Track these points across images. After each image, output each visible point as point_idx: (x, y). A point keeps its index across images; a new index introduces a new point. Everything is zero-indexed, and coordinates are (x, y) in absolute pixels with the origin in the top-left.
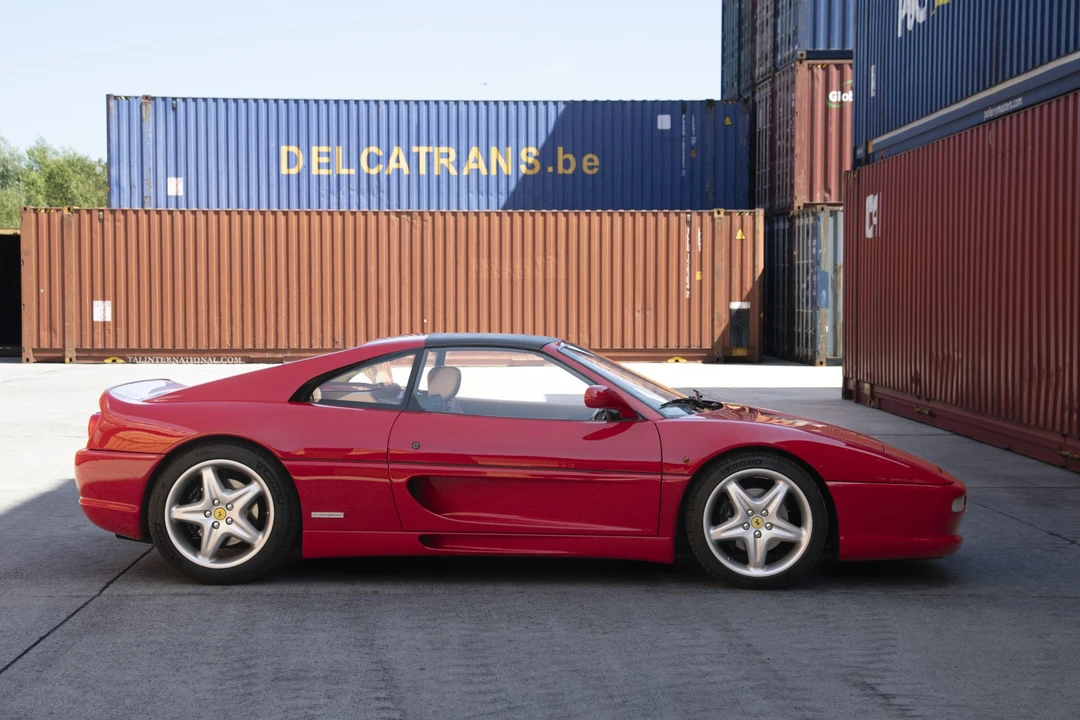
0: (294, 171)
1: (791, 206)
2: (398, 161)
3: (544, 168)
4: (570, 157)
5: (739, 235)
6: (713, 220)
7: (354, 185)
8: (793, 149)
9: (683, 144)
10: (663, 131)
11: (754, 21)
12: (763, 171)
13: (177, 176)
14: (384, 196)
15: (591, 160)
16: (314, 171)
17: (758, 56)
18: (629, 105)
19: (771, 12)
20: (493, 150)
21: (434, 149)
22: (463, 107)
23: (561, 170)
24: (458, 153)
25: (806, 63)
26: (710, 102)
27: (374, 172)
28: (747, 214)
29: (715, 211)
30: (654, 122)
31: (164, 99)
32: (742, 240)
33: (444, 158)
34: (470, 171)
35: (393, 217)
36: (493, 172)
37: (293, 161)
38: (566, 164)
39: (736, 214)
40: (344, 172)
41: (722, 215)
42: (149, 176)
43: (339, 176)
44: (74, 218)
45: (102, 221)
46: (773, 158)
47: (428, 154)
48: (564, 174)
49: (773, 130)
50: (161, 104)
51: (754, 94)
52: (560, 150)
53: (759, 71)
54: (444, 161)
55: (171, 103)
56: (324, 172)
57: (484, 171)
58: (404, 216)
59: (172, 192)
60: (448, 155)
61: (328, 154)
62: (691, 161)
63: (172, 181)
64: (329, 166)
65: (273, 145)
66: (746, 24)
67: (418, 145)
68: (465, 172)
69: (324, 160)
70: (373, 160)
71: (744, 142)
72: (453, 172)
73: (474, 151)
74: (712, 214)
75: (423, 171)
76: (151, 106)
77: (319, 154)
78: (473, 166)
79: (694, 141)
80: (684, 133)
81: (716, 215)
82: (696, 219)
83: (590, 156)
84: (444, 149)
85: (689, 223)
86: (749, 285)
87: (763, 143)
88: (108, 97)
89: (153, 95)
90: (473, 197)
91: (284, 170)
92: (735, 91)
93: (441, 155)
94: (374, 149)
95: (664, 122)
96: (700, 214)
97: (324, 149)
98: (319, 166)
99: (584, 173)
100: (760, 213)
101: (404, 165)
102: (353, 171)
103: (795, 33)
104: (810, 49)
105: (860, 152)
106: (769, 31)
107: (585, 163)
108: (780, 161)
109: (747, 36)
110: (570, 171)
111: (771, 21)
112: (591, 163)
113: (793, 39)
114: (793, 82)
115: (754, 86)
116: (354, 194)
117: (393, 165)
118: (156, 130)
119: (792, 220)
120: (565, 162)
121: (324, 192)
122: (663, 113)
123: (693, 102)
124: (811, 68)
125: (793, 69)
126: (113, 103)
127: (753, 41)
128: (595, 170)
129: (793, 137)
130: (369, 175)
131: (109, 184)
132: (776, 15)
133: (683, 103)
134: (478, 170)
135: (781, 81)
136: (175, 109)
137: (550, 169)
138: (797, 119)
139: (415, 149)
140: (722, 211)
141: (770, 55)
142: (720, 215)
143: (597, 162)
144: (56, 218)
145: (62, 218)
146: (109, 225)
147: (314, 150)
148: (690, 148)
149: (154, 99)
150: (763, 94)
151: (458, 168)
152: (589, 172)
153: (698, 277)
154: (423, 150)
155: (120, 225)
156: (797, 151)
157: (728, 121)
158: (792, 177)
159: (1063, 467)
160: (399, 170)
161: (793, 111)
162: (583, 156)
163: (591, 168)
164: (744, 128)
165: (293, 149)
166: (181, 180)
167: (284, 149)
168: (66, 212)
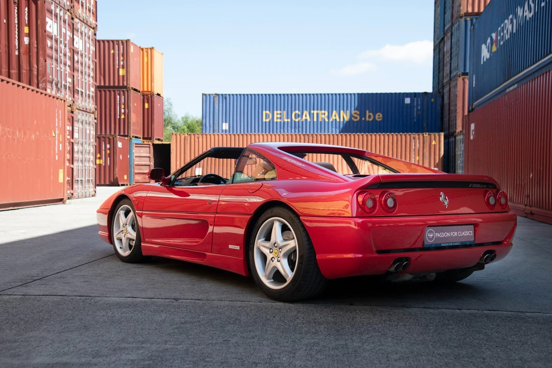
0: (268, 120)
1: (455, 132)
2: (306, 116)
3: (361, 118)
4: (371, 114)
5: (433, 143)
6: (423, 137)
7: (289, 125)
8: (456, 110)
9: (415, 109)
10: (407, 104)
11: (444, 62)
12: (446, 119)
13: (226, 122)
14: (301, 129)
15: (379, 115)
16: (275, 120)
17: (445, 75)
18: (394, 95)
19: (449, 58)
20: (342, 112)
21: (319, 112)
22: (330, 96)
23: (367, 119)
24: (328, 113)
25: (461, 77)
26: (426, 93)
27: (297, 120)
28: (437, 134)
29: (424, 133)
30: (404, 100)
31: (222, 95)
32: (435, 145)
33: (323, 115)
34: (333, 120)
35: (302, 136)
36: (342, 120)
37: (267, 116)
38: (370, 117)
39: (432, 135)
40: (286, 120)
41: (427, 135)
42: (216, 122)
43: (284, 122)
44: (189, 137)
45: (198, 138)
46: (449, 114)
47: (317, 113)
48: (368, 121)
49: (449, 103)
50: (221, 97)
51: (443, 90)
52: (367, 112)
53: (445, 81)
54: (323, 116)
55: (224, 96)
56: (279, 120)
57: (338, 120)
58: (306, 136)
59: (224, 128)
60: (325, 114)
61: (280, 114)
62: (418, 115)
63: (224, 124)
64: (280, 118)
65: (260, 111)
66: (441, 63)
67: (314, 110)
68: (331, 120)
69: (279, 116)
70: (297, 116)
71: (439, 108)
72: (327, 120)
73: (334, 112)
74: (423, 135)
75: (315, 120)
76: (217, 97)
77: (277, 114)
78: (334, 118)
79: (419, 108)
80: (415, 105)
81: (425, 135)
82: (417, 137)
83: (378, 114)
84: (323, 112)
85: (414, 138)
86: (437, 161)
87: (446, 108)
88: (203, 94)
89: (218, 93)
90: (334, 129)
91: (264, 120)
92: (437, 89)
93: (322, 114)
94: (297, 112)
95: (408, 101)
96: (419, 135)
97: (279, 112)
98: (277, 118)
99: (376, 121)
100: (442, 134)
101: (308, 118)
102: (289, 120)
103: (458, 66)
104: (463, 71)
105: (470, 108)
106: (449, 66)
107: (377, 117)
108: (452, 115)
109: (441, 68)
110: (371, 120)
111: (449, 62)
112: (379, 117)
113: (457, 68)
114: (457, 85)
115: (443, 87)
116: (289, 128)
117: (304, 118)
118: (219, 106)
119: (455, 137)
120: (369, 116)
121: (279, 128)
122: (407, 97)
123: (419, 93)
124: (463, 79)
125: (456, 80)
126: (204, 97)
127: (443, 69)
128: (381, 119)
129: (456, 105)
130: (295, 121)
131: (202, 125)
132: (451, 60)
133: (415, 93)
134: (336, 119)
135: (453, 84)
136: (226, 98)
137: (363, 119)
138: (458, 98)
139: (312, 112)
140: (427, 133)
141: (449, 75)
142: (426, 135)
143: (381, 116)
144: (183, 137)
145: (185, 137)
146: (200, 139)
147: (275, 112)
148: (418, 110)
149: (218, 95)
150: (446, 90)
151: (328, 118)
152: (378, 120)
153: (417, 158)
154: (315, 112)
155: (205, 139)
156: (458, 111)
157: (433, 100)
158: (456, 120)
159: (525, 217)
160: (306, 120)
161: (456, 96)
162: (376, 113)
163: (379, 118)
164: (439, 102)
165: (268, 112)
166: (227, 124)
167: (264, 112)
168: (186, 135)
